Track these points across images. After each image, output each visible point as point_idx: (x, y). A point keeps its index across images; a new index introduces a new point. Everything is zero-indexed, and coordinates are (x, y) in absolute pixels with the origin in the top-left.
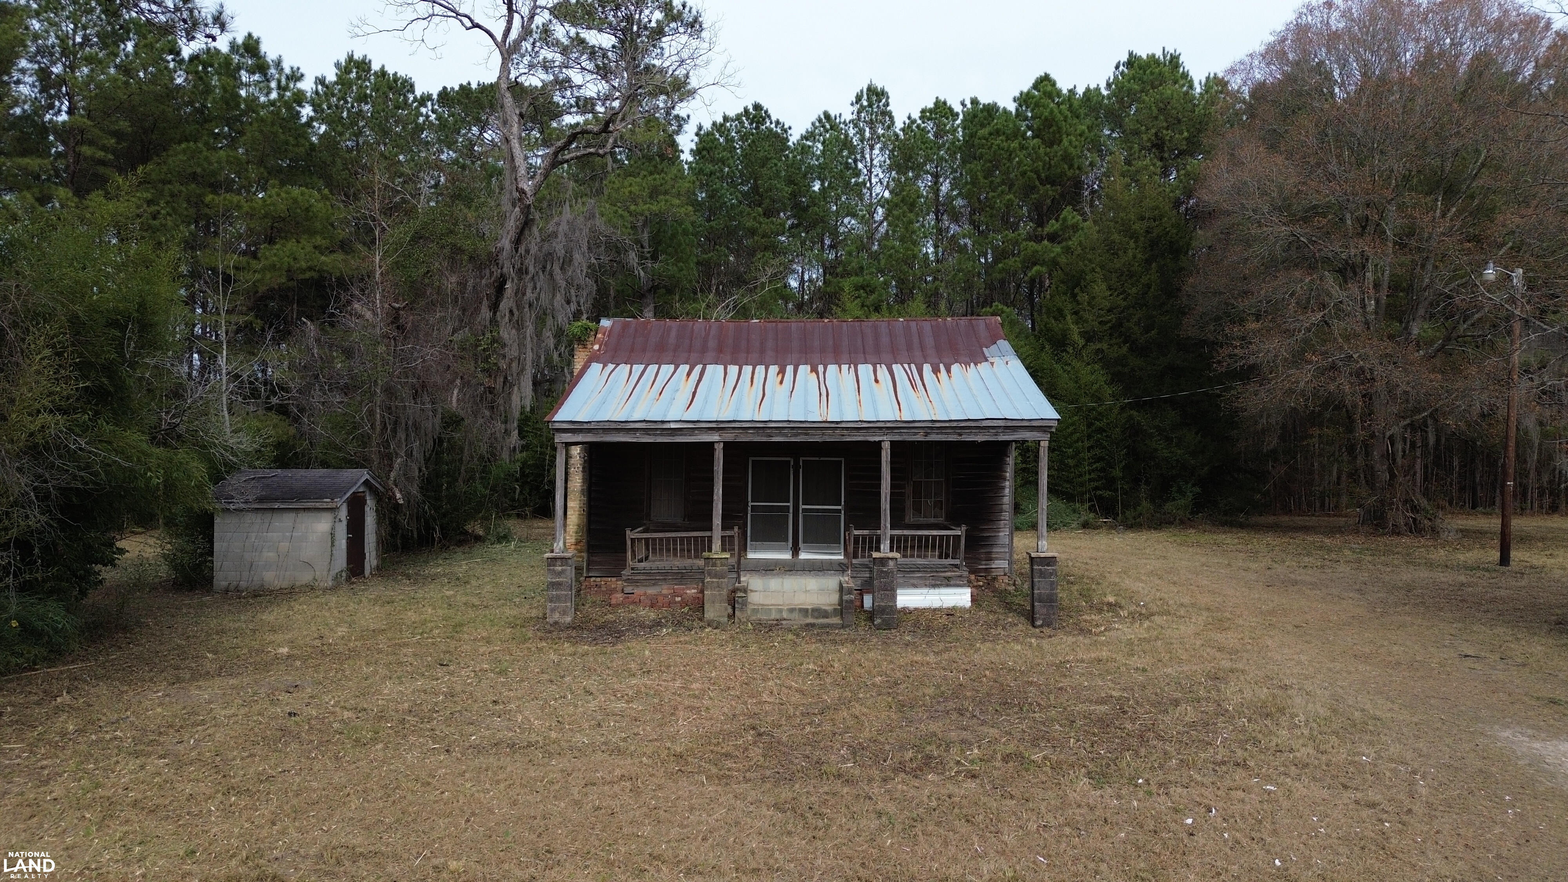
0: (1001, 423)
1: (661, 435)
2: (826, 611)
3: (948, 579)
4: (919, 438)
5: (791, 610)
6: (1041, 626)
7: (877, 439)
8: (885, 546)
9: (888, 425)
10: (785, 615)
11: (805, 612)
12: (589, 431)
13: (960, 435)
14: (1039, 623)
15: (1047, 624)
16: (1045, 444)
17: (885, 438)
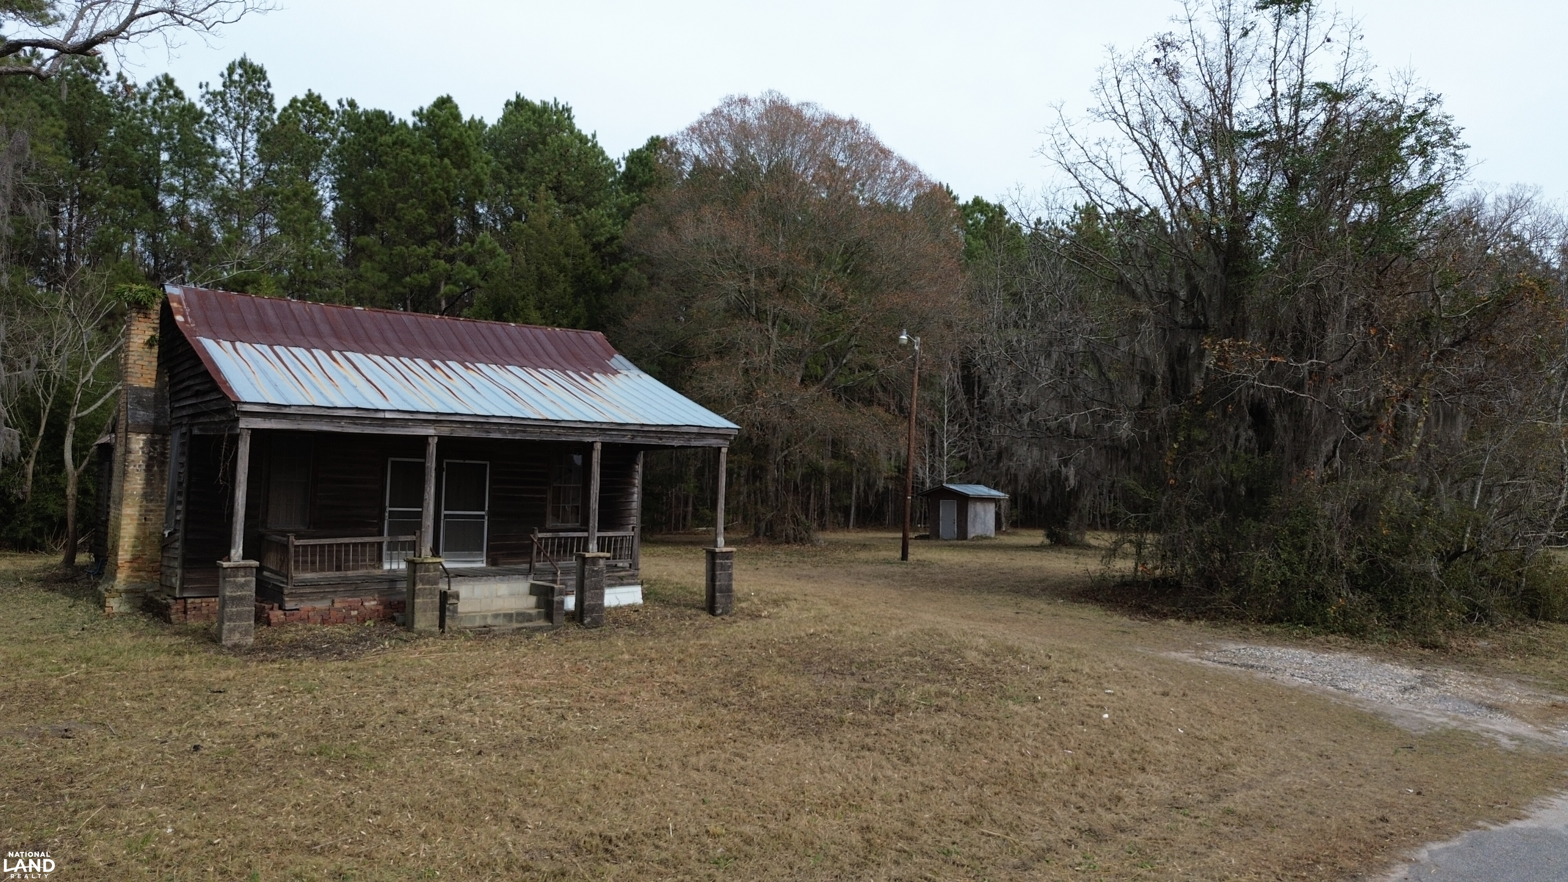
0: (695, 430)
1: (370, 425)
2: (530, 615)
3: (621, 578)
4: (626, 440)
5: (496, 616)
6: (721, 614)
7: (590, 440)
8: (593, 546)
9: (604, 426)
10: (489, 621)
11: (509, 617)
12: (286, 416)
13: (661, 439)
14: (719, 611)
15: (726, 612)
16: (724, 450)
17: (597, 439)
